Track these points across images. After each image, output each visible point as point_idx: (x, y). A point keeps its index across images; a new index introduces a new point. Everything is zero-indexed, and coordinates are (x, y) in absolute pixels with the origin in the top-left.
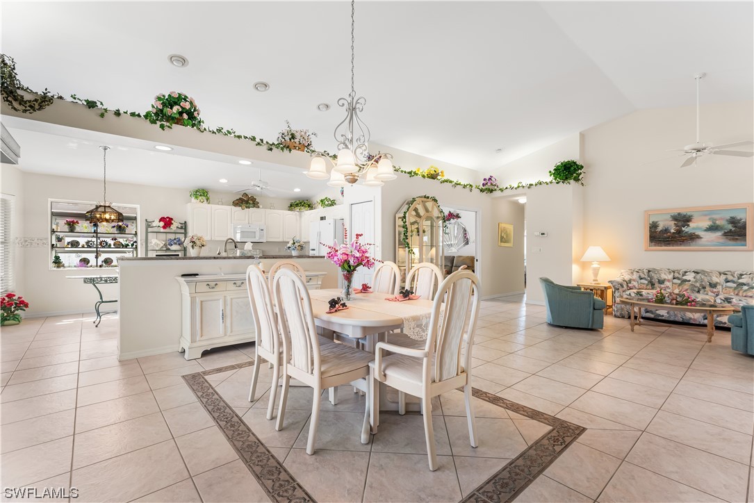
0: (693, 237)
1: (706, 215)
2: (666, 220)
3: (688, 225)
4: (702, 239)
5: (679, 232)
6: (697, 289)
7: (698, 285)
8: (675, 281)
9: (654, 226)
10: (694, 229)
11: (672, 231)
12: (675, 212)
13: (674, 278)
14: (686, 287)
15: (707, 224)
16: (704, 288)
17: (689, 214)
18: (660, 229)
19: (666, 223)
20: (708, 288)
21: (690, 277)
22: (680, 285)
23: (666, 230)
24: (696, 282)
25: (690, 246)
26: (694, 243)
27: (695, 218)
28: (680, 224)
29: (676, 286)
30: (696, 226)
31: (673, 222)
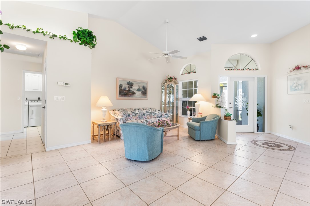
0: (133, 93)
1: (137, 84)
2: (125, 84)
3: (132, 88)
4: (136, 94)
5: (129, 90)
6: (140, 117)
7: (140, 115)
8: (133, 114)
9: (121, 86)
10: (134, 89)
11: (127, 90)
12: (128, 81)
13: (132, 113)
14: (137, 117)
15: (137, 88)
16: (142, 116)
17: (132, 82)
18: (123, 88)
19: (125, 86)
20: (143, 116)
21: (137, 111)
22: (135, 116)
23: (125, 89)
24: (140, 113)
25: (132, 97)
26: (133, 96)
27: (134, 85)
28: (130, 86)
29: (134, 116)
30: (135, 88)
31: (127, 85)
